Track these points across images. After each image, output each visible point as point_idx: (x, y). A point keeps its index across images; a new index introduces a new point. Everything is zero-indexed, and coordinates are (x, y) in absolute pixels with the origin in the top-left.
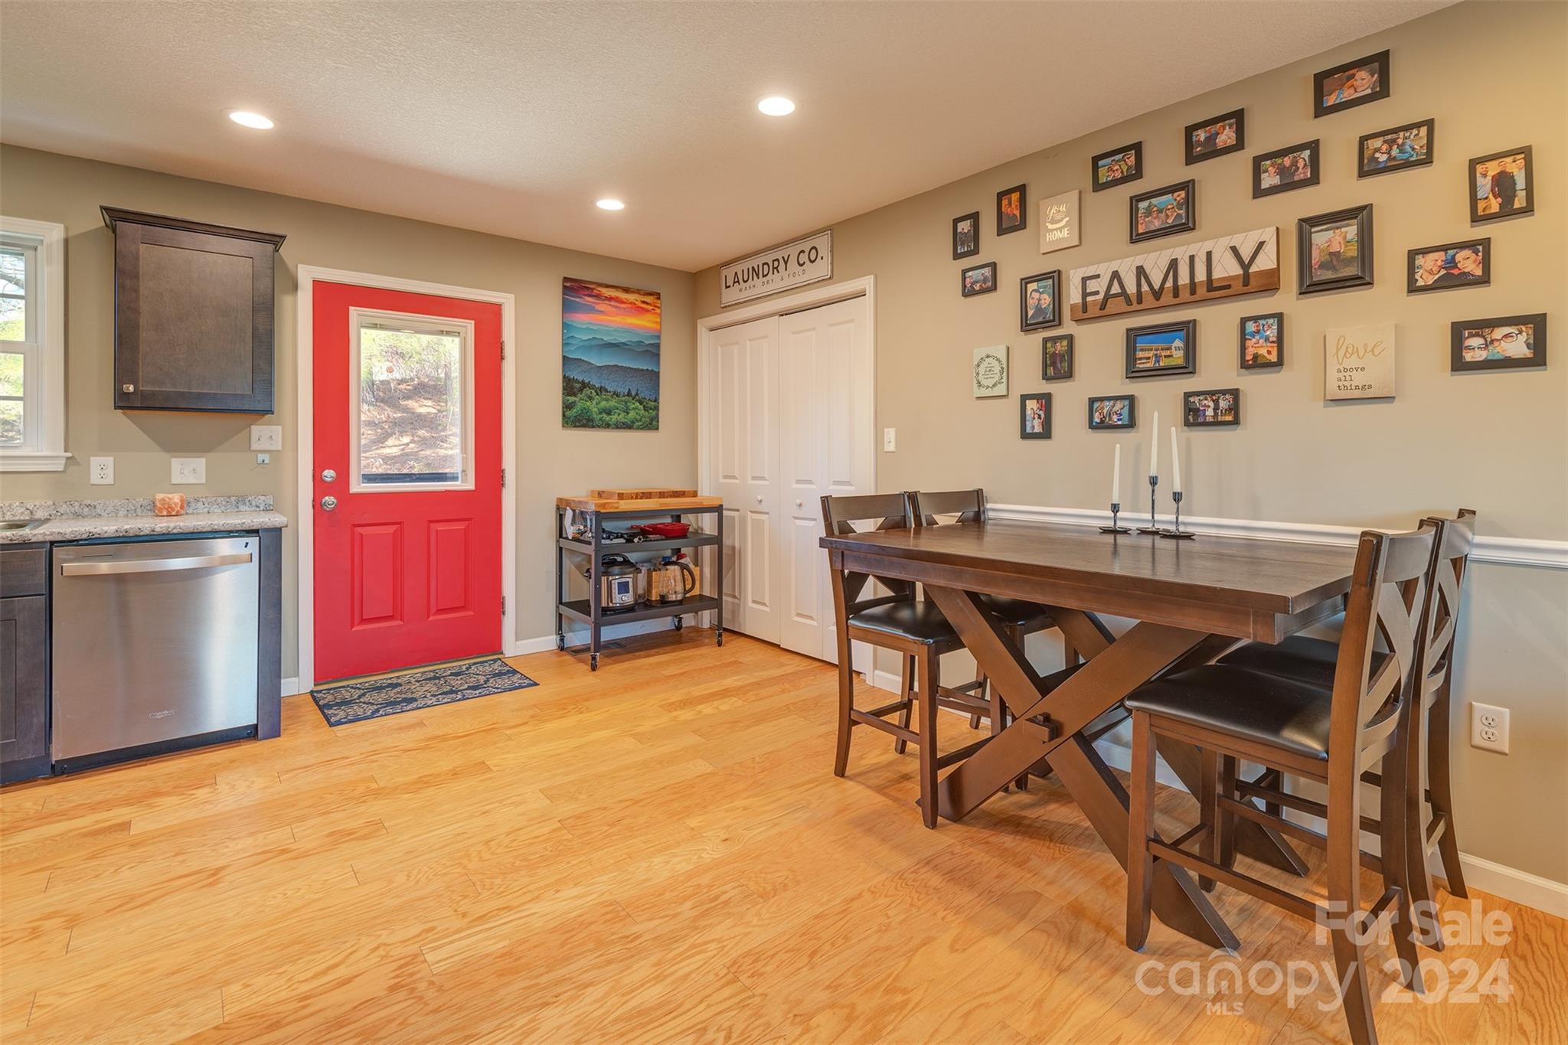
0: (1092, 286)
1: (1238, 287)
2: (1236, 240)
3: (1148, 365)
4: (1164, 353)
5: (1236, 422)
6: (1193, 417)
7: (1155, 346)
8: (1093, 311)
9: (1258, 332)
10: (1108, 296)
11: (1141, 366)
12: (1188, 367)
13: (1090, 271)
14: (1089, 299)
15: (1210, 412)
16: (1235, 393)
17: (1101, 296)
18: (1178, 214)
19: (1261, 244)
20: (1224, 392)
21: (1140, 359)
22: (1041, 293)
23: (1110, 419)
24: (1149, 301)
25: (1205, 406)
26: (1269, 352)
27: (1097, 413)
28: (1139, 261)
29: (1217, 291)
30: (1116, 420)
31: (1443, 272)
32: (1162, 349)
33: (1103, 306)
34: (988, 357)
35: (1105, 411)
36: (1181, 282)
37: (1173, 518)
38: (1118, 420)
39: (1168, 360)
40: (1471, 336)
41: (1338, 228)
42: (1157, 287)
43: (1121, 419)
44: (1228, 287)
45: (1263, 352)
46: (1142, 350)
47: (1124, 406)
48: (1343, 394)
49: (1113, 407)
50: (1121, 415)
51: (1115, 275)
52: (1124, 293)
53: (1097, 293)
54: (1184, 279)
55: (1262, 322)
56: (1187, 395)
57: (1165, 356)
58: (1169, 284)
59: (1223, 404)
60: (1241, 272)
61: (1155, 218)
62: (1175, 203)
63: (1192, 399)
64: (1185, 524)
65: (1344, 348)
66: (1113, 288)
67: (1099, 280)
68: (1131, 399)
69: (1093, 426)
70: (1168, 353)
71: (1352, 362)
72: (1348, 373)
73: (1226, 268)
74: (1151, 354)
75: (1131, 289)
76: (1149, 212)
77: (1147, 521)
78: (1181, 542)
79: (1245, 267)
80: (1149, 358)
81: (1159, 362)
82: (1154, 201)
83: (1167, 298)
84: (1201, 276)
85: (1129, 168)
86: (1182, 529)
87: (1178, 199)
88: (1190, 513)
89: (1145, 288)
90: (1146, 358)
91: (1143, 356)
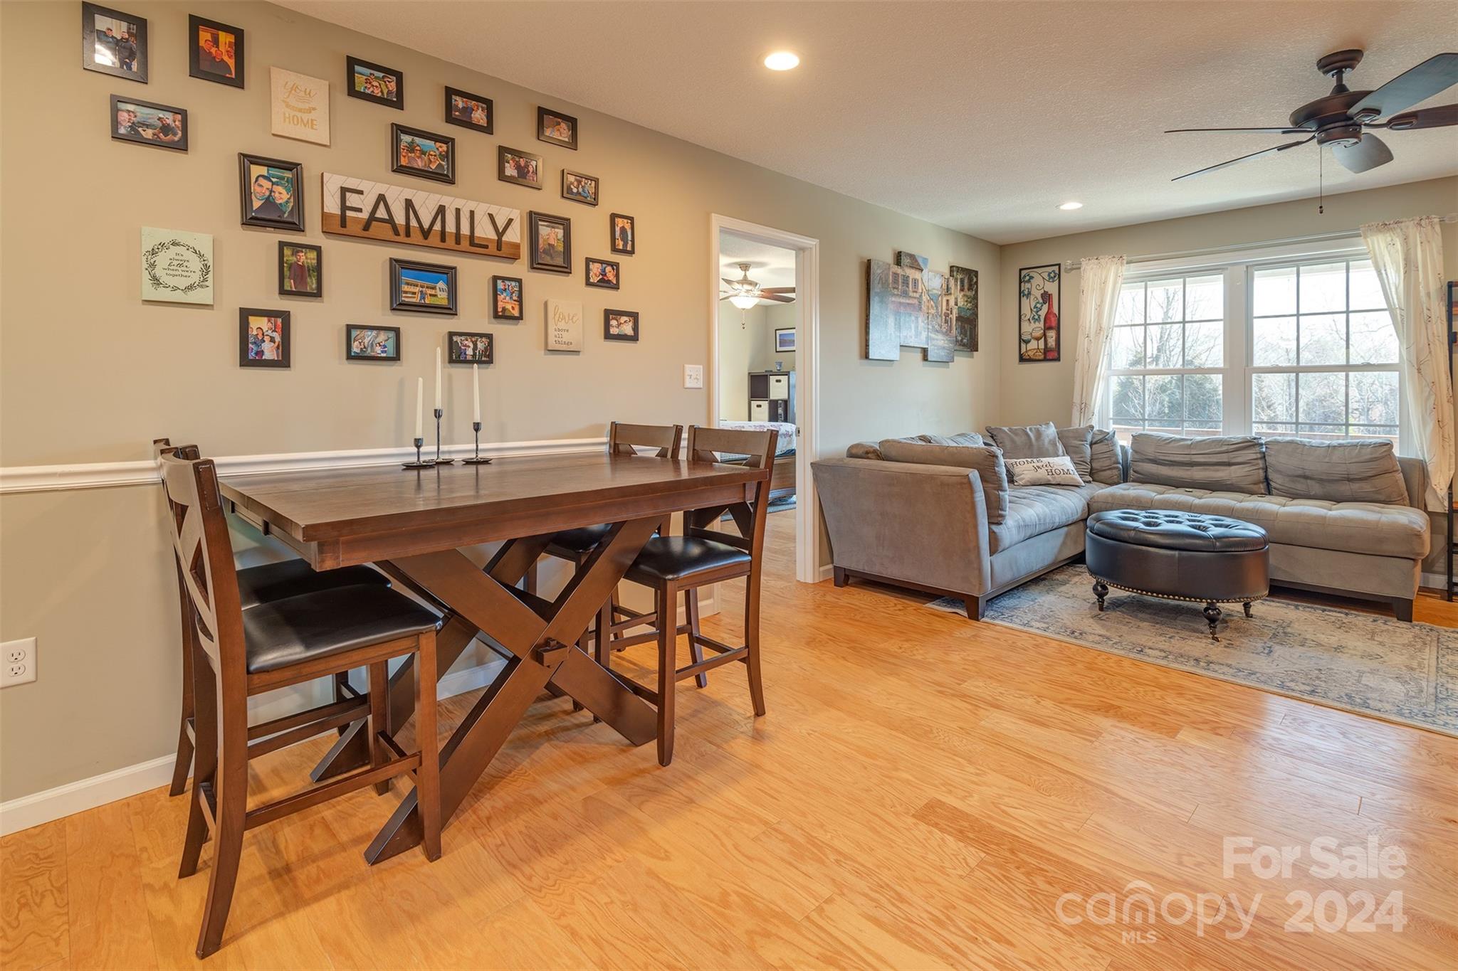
0: (352, 200)
1: (492, 249)
2: (494, 210)
3: (414, 300)
4: (429, 292)
5: (490, 361)
6: (455, 356)
7: (420, 282)
8: (352, 228)
9: (505, 290)
10: (372, 217)
11: (406, 300)
12: (450, 310)
13: (351, 183)
14: (349, 213)
15: (470, 352)
16: (490, 337)
17: (365, 215)
18: (440, 164)
19: (510, 221)
20: (481, 335)
21: (406, 292)
22: (273, 184)
23: (373, 350)
24: (416, 237)
25: (465, 346)
26: (513, 308)
27: (356, 343)
28: (408, 193)
29: (476, 247)
30: (379, 352)
31: (601, 277)
32: (427, 287)
33: (367, 227)
34: (175, 244)
35: (366, 341)
36: (448, 230)
37: (435, 448)
38: (382, 352)
39: (433, 298)
40: (613, 319)
41: (553, 227)
42: (426, 226)
43: (385, 352)
44: (486, 247)
45: (509, 307)
46: (408, 284)
47: (389, 338)
48: (558, 347)
49: (376, 338)
50: (385, 347)
51: (381, 198)
52: (390, 221)
53: (360, 210)
54: (451, 228)
55: (507, 283)
56: (451, 335)
57: (430, 295)
58: (437, 227)
59: (480, 346)
60: (496, 238)
61: (419, 157)
62: (438, 153)
63: (455, 339)
64: (444, 452)
65: (557, 316)
66: (378, 212)
67: (361, 196)
68: (397, 331)
69: (351, 357)
70: (433, 292)
71: (562, 325)
72: (560, 333)
73: (485, 231)
74: (416, 290)
75: (400, 219)
76: (411, 148)
77: (411, 454)
78: (480, 467)
79: (500, 234)
80: (414, 293)
81: (424, 298)
82: (418, 140)
83: (434, 239)
84: (465, 230)
85: (389, 92)
86: (481, 455)
87: (440, 149)
88: (451, 442)
89: (414, 223)
90: (411, 292)
91: (407, 290)
